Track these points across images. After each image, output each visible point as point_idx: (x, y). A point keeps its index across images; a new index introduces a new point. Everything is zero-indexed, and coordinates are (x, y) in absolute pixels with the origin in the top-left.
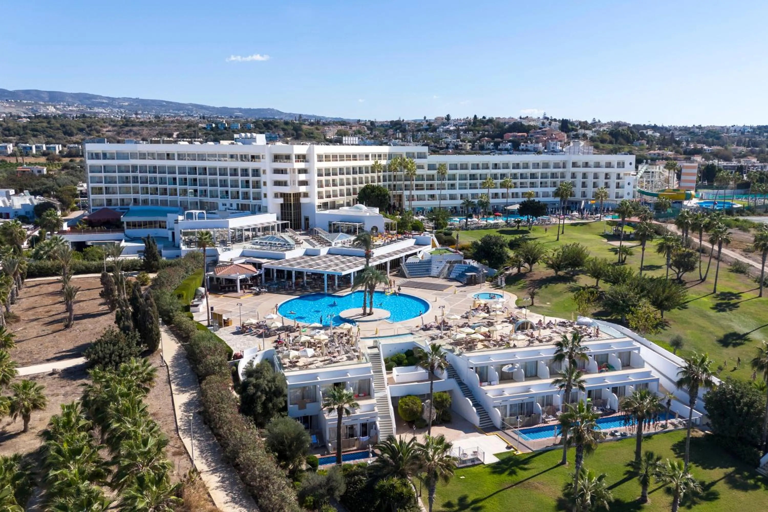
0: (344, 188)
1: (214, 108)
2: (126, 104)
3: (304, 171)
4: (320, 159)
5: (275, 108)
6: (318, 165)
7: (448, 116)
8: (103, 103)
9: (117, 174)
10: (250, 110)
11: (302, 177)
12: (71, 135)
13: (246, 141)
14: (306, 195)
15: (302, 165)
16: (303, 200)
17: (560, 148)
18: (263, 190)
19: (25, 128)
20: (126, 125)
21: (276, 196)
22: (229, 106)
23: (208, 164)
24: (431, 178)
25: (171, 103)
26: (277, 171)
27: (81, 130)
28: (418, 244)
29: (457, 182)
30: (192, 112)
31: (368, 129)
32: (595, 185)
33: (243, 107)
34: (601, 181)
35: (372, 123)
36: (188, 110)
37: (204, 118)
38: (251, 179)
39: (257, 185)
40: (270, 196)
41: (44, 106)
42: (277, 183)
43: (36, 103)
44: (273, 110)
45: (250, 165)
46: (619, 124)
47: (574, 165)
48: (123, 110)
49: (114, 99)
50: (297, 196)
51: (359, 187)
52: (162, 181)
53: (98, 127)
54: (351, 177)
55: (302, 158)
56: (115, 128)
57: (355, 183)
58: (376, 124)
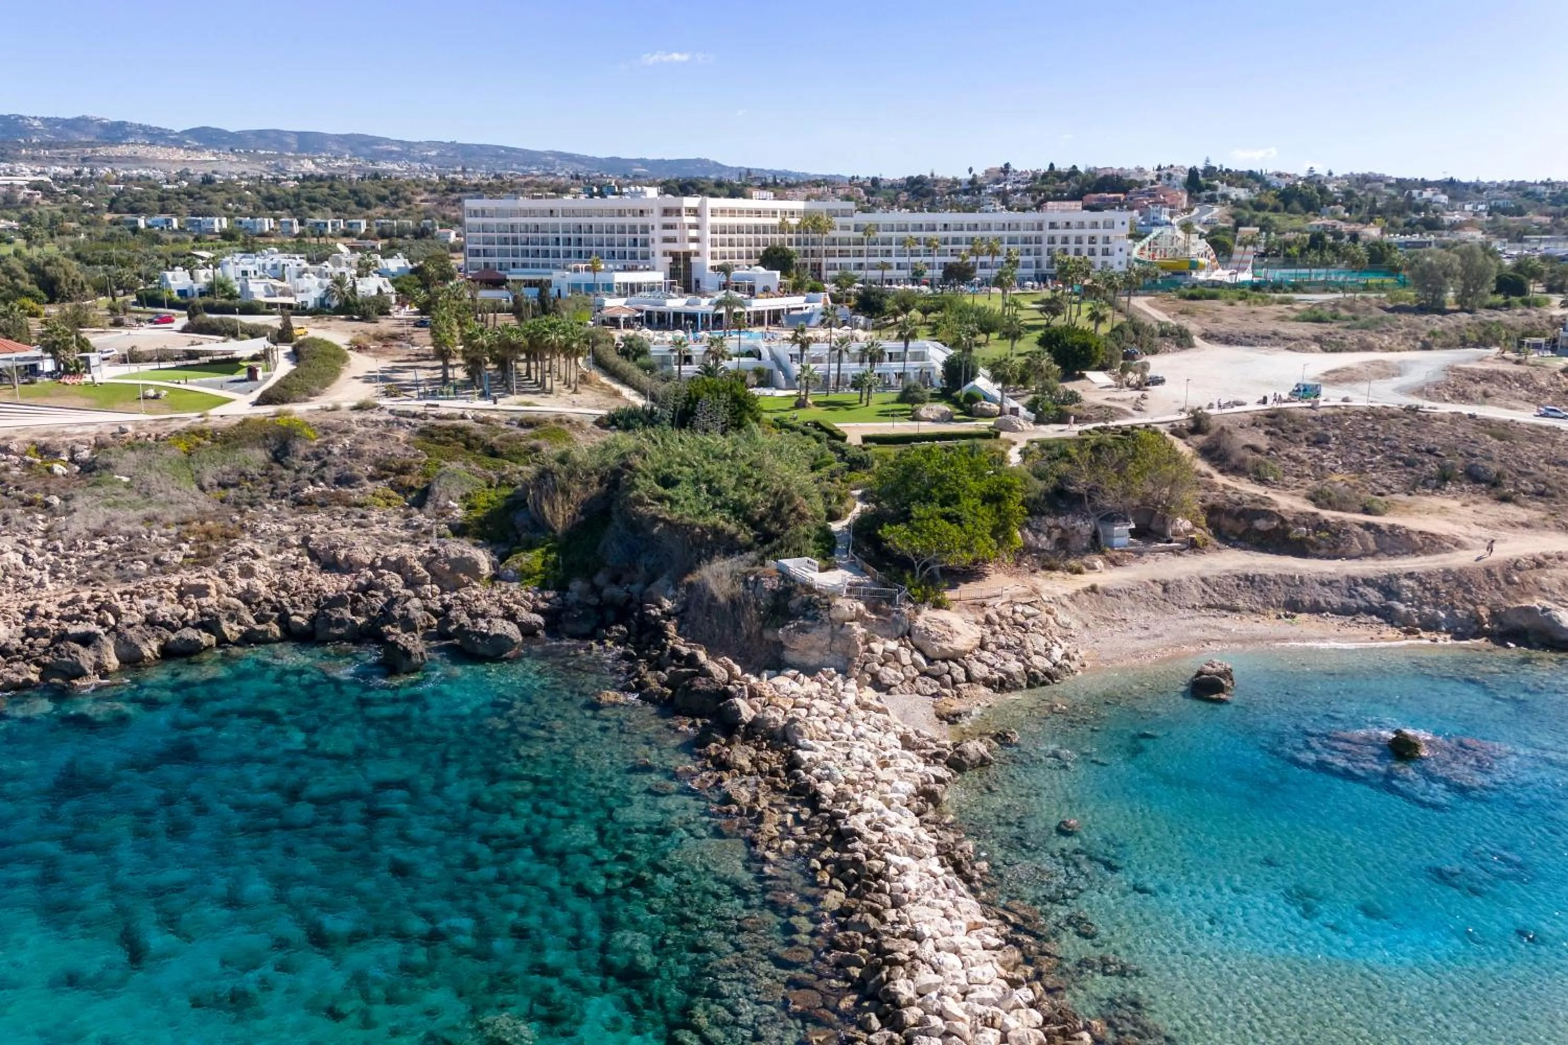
0: (744, 249)
1: (594, 159)
2: (434, 153)
3: (696, 227)
4: (713, 213)
5: (712, 158)
6: (710, 220)
7: (1007, 165)
8: (392, 152)
9: (496, 235)
10: (662, 162)
11: (693, 233)
12: (368, 206)
13: (634, 195)
14: (697, 254)
15: (692, 220)
16: (693, 259)
17: (1168, 218)
18: (652, 247)
19: (297, 196)
20: (453, 191)
21: (665, 254)
22: (624, 156)
23: (594, 220)
24: (860, 242)
25: (514, 150)
26: (666, 227)
27: (382, 199)
28: (807, 301)
29: (893, 248)
30: (553, 167)
31: (867, 192)
32: (1078, 252)
33: (651, 157)
34: (1085, 247)
35: (875, 181)
36: (546, 164)
37: (578, 178)
38: (639, 236)
39: (645, 244)
40: (658, 254)
41: (296, 159)
42: (667, 240)
43: (281, 155)
44: (706, 161)
45: (639, 221)
46: (1364, 179)
47: (1053, 226)
48: (428, 166)
49: (410, 145)
50: (687, 255)
51: (762, 249)
52: (545, 242)
53: (408, 194)
54: (752, 236)
55: (695, 212)
56: (434, 196)
57: (758, 245)
58: (882, 184)
